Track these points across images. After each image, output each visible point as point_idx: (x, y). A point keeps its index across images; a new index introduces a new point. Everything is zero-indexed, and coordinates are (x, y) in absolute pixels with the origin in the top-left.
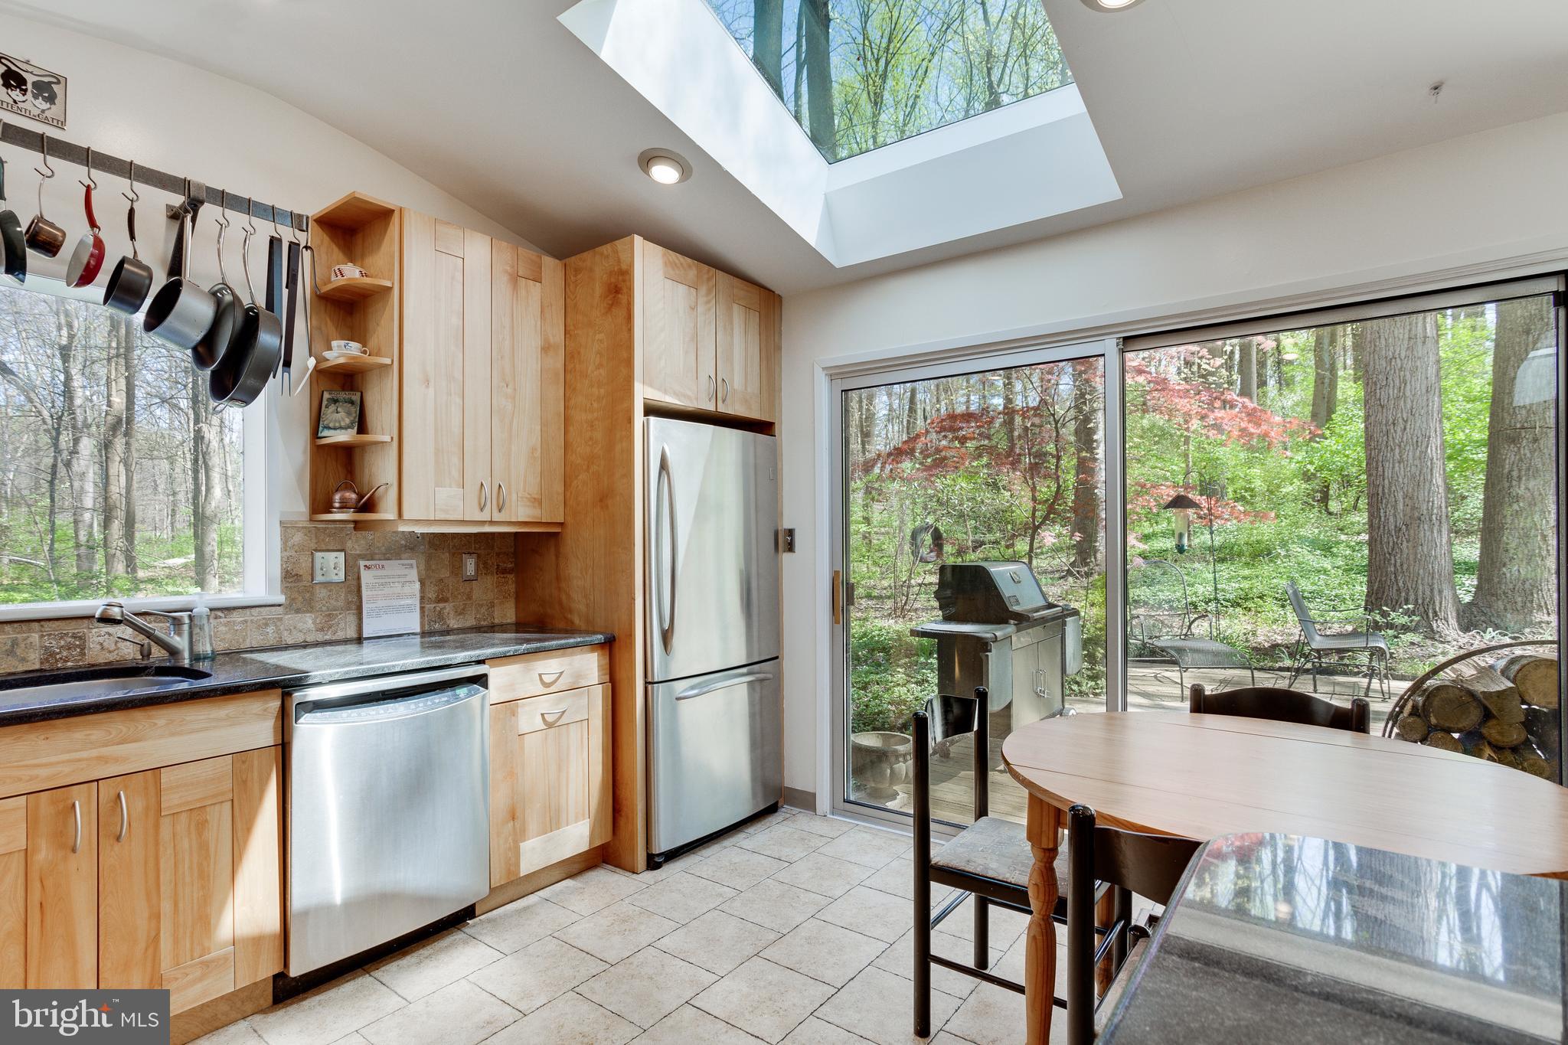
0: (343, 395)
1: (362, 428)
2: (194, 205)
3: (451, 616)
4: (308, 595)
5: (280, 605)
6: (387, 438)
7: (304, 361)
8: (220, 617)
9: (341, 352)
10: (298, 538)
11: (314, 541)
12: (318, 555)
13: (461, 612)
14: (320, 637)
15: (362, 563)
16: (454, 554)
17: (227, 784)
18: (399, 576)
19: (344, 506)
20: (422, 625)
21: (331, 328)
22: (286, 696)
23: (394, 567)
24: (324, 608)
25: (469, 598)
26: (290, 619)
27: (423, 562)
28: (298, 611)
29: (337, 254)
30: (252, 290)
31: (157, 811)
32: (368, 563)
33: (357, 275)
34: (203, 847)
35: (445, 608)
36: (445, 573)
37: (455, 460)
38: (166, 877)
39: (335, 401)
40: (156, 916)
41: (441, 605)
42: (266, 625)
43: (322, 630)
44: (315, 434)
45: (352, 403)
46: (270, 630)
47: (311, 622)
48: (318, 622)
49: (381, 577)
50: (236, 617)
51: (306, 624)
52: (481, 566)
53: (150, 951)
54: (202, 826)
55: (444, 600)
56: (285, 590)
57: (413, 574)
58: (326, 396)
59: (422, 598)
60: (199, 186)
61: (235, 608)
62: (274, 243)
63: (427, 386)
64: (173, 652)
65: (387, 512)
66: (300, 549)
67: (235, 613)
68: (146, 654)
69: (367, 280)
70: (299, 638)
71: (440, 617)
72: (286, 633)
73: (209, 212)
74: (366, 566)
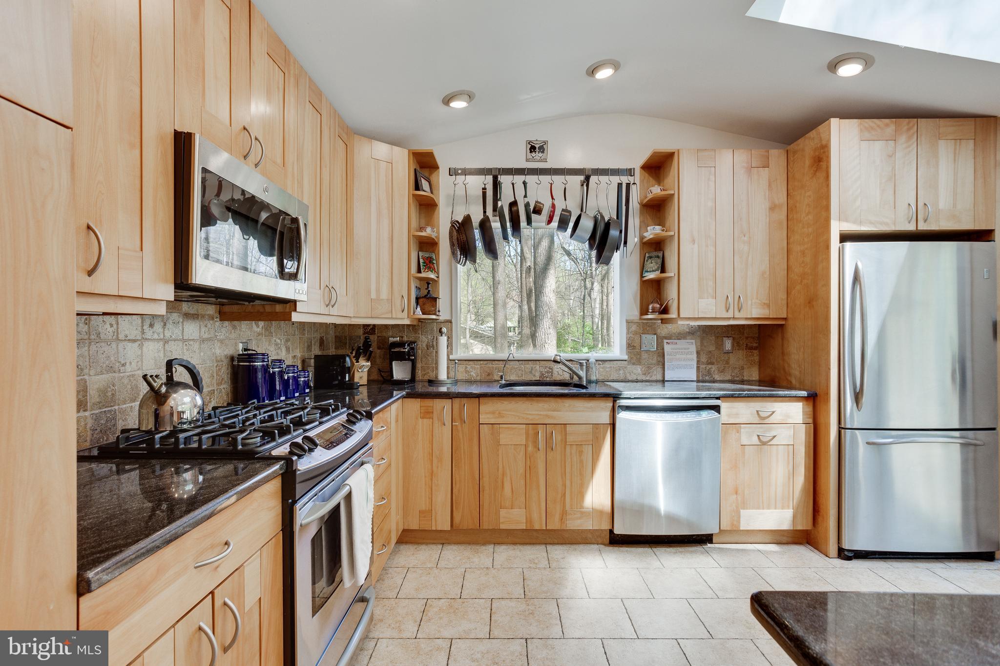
0: (654, 254)
1: (663, 270)
2: (587, 179)
3: (716, 372)
4: (639, 356)
5: (625, 361)
6: (672, 274)
7: (633, 239)
8: (601, 364)
9: (653, 232)
10: (634, 328)
11: (642, 329)
12: (644, 336)
13: (722, 371)
14: (644, 378)
15: (665, 341)
16: (718, 337)
17: (590, 437)
18: (685, 349)
19: (653, 312)
20: (698, 376)
21: (650, 221)
22: (614, 401)
23: (682, 344)
24: (646, 363)
25: (727, 363)
26: (630, 367)
27: (699, 341)
28: (634, 364)
29: (652, 180)
30: (609, 213)
31: (565, 441)
32: (668, 341)
33: (659, 191)
34: (581, 462)
35: (712, 368)
36: (712, 348)
37: (711, 283)
38: (568, 470)
39: (650, 257)
40: (564, 485)
41: (710, 366)
42: (620, 369)
43: (645, 374)
44: (642, 276)
45: (658, 257)
46: (621, 372)
47: (640, 370)
48: (643, 370)
49: (674, 349)
50: (607, 365)
51: (637, 371)
52: (735, 344)
53: (563, 499)
54: (581, 453)
55: (712, 364)
56: (628, 353)
57: (693, 349)
58: (647, 255)
59: (698, 362)
60: (589, 169)
61: (606, 361)
62: (620, 185)
63: (694, 244)
64: (580, 378)
65: (673, 315)
66: (635, 333)
67: (607, 363)
68: (572, 378)
69: (664, 193)
70: (634, 377)
71: (709, 373)
72: (628, 375)
73: (593, 179)
74: (667, 343)
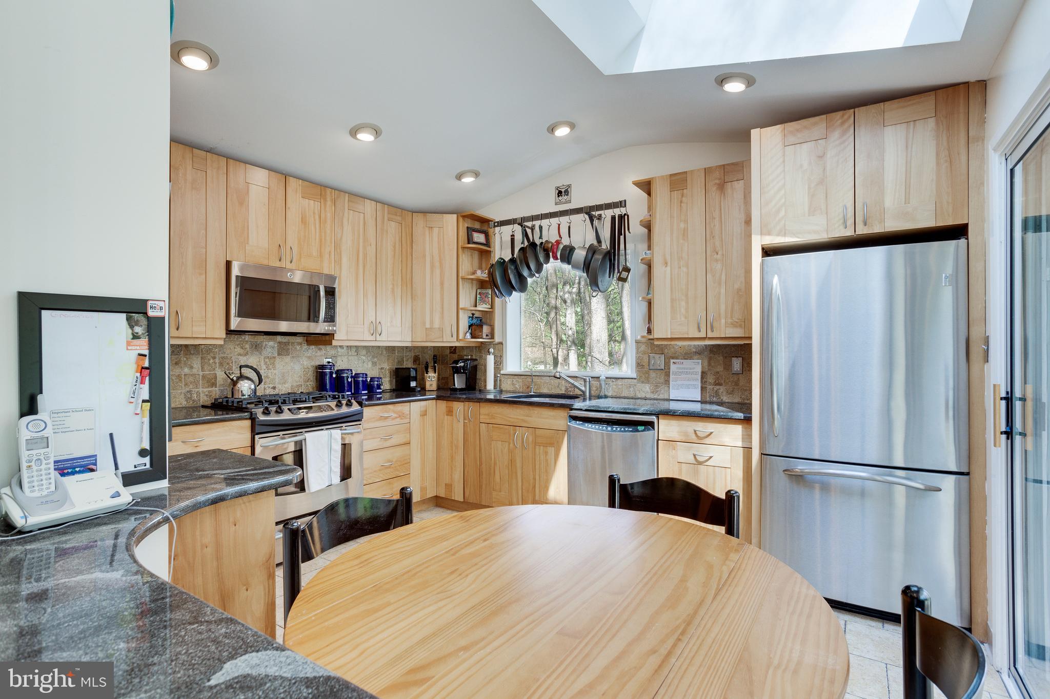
3: (725, 393)
4: (647, 375)
5: (635, 379)
10: (643, 348)
11: (650, 349)
12: (652, 356)
13: (731, 393)
14: (652, 396)
15: (672, 361)
16: (726, 357)
18: (690, 369)
20: (702, 397)
23: (688, 363)
24: (654, 382)
25: (737, 384)
26: (640, 386)
27: (705, 361)
28: (643, 382)
32: (675, 361)
35: (720, 389)
36: (720, 369)
41: (718, 387)
42: (630, 387)
43: (653, 392)
46: (632, 389)
47: (648, 388)
48: (651, 388)
49: (680, 368)
50: (619, 382)
51: (646, 389)
52: (745, 365)
55: (720, 384)
56: (638, 371)
57: (699, 369)
59: (703, 382)
61: (619, 378)
66: (644, 353)
67: (619, 380)
70: (643, 395)
71: (717, 393)
72: (637, 392)
74: (673, 362)
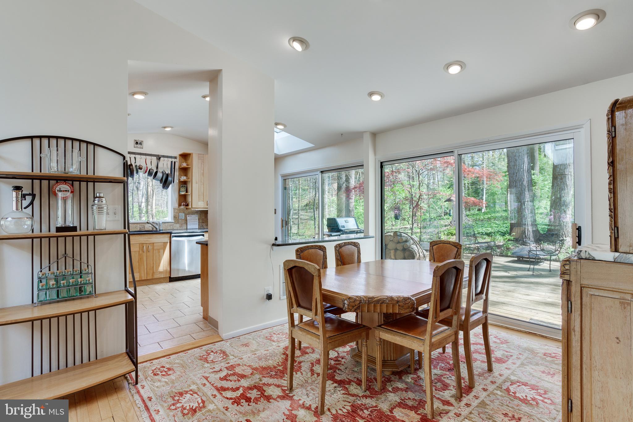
0: (184, 185)
1: (187, 192)
2: (160, 158)
3: (205, 226)
4: (178, 221)
5: (173, 222)
6: (190, 193)
7: (176, 181)
8: (163, 224)
9: (183, 178)
10: (176, 211)
11: (179, 211)
12: (180, 214)
14: (180, 228)
15: (187, 215)
16: (205, 214)
17: (162, 247)
18: (194, 218)
19: (183, 205)
20: (199, 227)
21: (182, 174)
22: (171, 235)
23: (193, 216)
24: (181, 224)
26: (175, 225)
27: (199, 215)
28: (176, 223)
29: (183, 160)
30: (168, 171)
31: (153, 249)
32: (189, 215)
33: (185, 165)
34: (159, 255)
36: (204, 218)
37: (202, 197)
38: (155, 258)
39: (182, 187)
40: (153, 264)
42: (171, 225)
44: (179, 193)
45: (185, 187)
47: (178, 225)
49: (191, 218)
50: (166, 224)
53: (153, 268)
54: (159, 252)
55: (204, 223)
56: (174, 220)
57: (197, 218)
58: (181, 186)
59: (199, 222)
60: (160, 155)
61: (166, 222)
62: (172, 162)
63: (197, 184)
64: (156, 229)
65: (190, 207)
66: (177, 213)
68: (153, 229)
69: (187, 166)
70: (176, 228)
71: (202, 226)
72: (174, 227)
73: (162, 159)
